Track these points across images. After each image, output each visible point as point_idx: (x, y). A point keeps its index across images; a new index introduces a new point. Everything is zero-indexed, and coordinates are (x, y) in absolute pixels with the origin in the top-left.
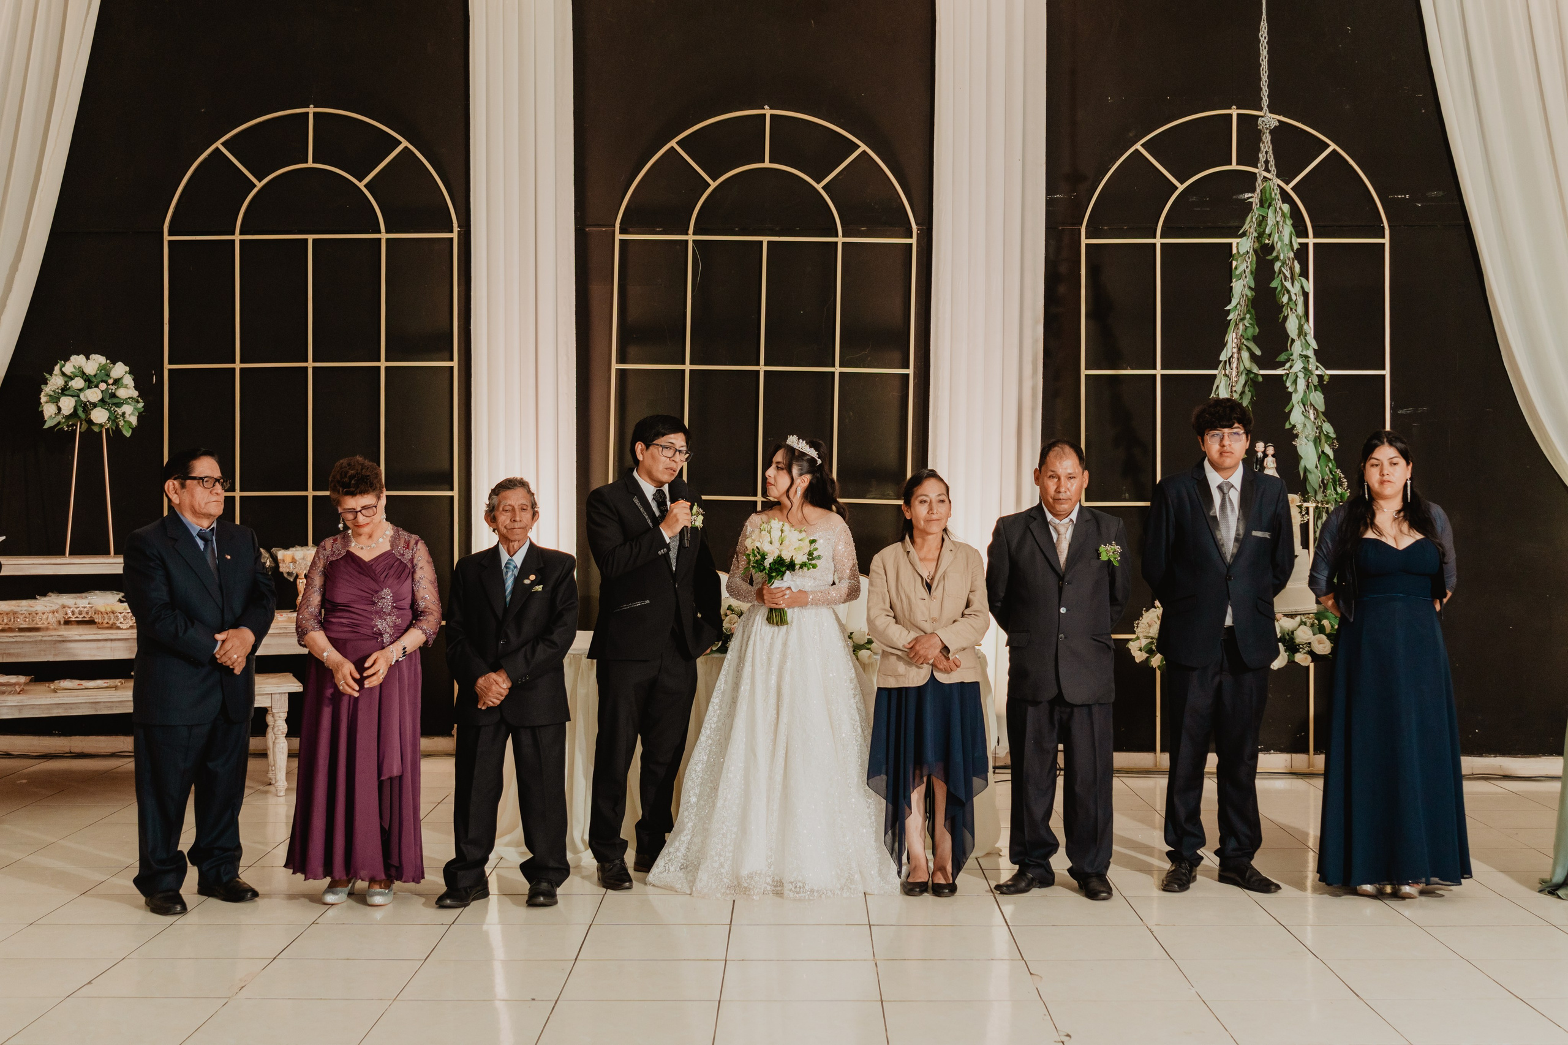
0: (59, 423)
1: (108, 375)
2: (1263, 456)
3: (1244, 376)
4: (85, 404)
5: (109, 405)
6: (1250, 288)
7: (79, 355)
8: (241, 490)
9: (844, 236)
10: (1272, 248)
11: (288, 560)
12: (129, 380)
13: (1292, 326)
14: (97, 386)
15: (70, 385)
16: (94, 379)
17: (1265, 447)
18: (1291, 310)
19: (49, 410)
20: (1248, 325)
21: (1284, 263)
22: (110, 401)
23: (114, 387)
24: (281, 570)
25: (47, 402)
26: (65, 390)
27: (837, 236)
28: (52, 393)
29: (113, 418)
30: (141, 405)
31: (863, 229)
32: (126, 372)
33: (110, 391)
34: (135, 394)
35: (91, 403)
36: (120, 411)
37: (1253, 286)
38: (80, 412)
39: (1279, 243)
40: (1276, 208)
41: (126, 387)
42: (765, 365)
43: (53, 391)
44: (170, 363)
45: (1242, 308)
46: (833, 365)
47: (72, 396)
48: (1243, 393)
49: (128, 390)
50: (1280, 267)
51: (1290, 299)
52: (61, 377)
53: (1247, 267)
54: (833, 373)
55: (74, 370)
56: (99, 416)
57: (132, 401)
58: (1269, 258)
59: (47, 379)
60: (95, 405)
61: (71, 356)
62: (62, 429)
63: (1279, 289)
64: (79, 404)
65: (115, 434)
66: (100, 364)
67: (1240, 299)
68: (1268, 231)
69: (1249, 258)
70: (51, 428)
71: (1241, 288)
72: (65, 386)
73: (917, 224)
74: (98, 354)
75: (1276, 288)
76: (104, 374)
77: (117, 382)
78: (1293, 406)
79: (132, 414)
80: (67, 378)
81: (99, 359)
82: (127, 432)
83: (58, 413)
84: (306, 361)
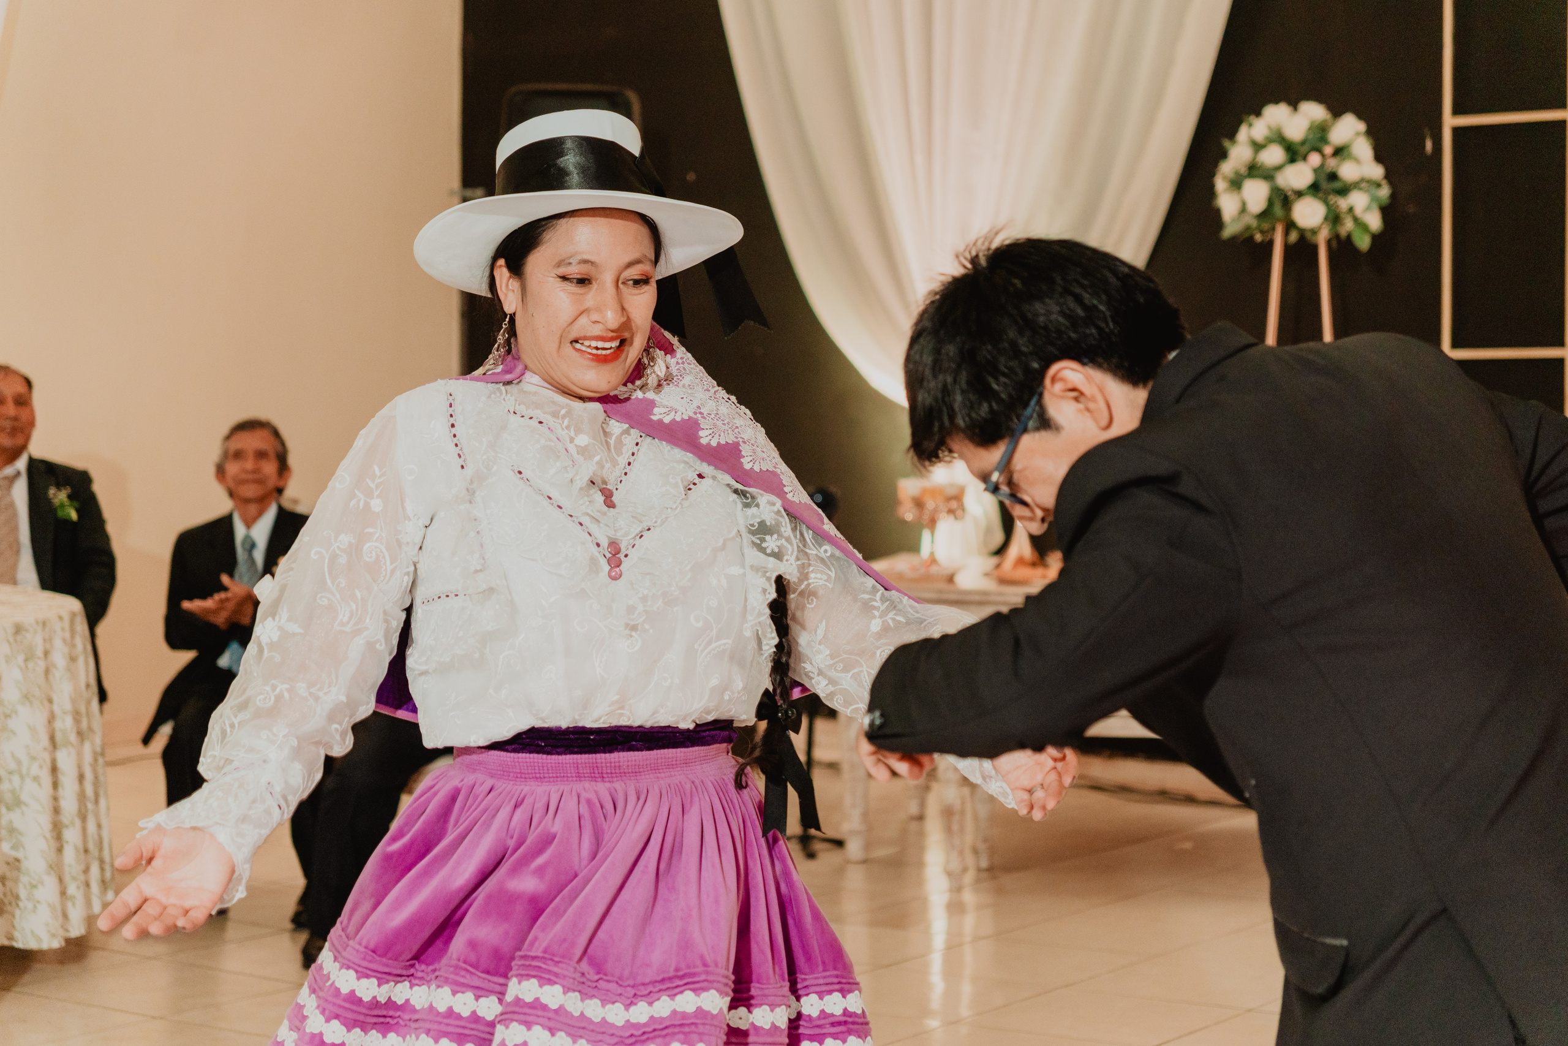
0: (1248, 228)
1: (1327, 140)
4: (1285, 194)
5: (1327, 192)
12: (1363, 149)
14: (1305, 161)
15: (1258, 157)
16: (1300, 148)
19: (1227, 204)
22: (1325, 185)
23: (1332, 163)
25: (1225, 193)
26: (1254, 170)
28: (1230, 175)
29: (1332, 216)
30: (1385, 192)
32: (1358, 134)
33: (1328, 168)
34: (1377, 171)
35: (1293, 190)
36: (1343, 203)
38: (1278, 211)
41: (1357, 161)
43: (1235, 171)
44: (1457, 111)
47: (1264, 178)
49: (1361, 165)
52: (1247, 147)
55: (1267, 133)
56: (1307, 213)
57: (1370, 185)
59: (1227, 150)
60: (1299, 194)
61: (1264, 107)
62: (1253, 235)
64: (1275, 193)
65: (1342, 247)
66: (1312, 121)
70: (1234, 239)
72: (1253, 161)
74: (1314, 102)
76: (1319, 135)
77: (1340, 152)
79: (1368, 209)
80: (1258, 147)
81: (1313, 111)
82: (1363, 243)
83: (1243, 209)
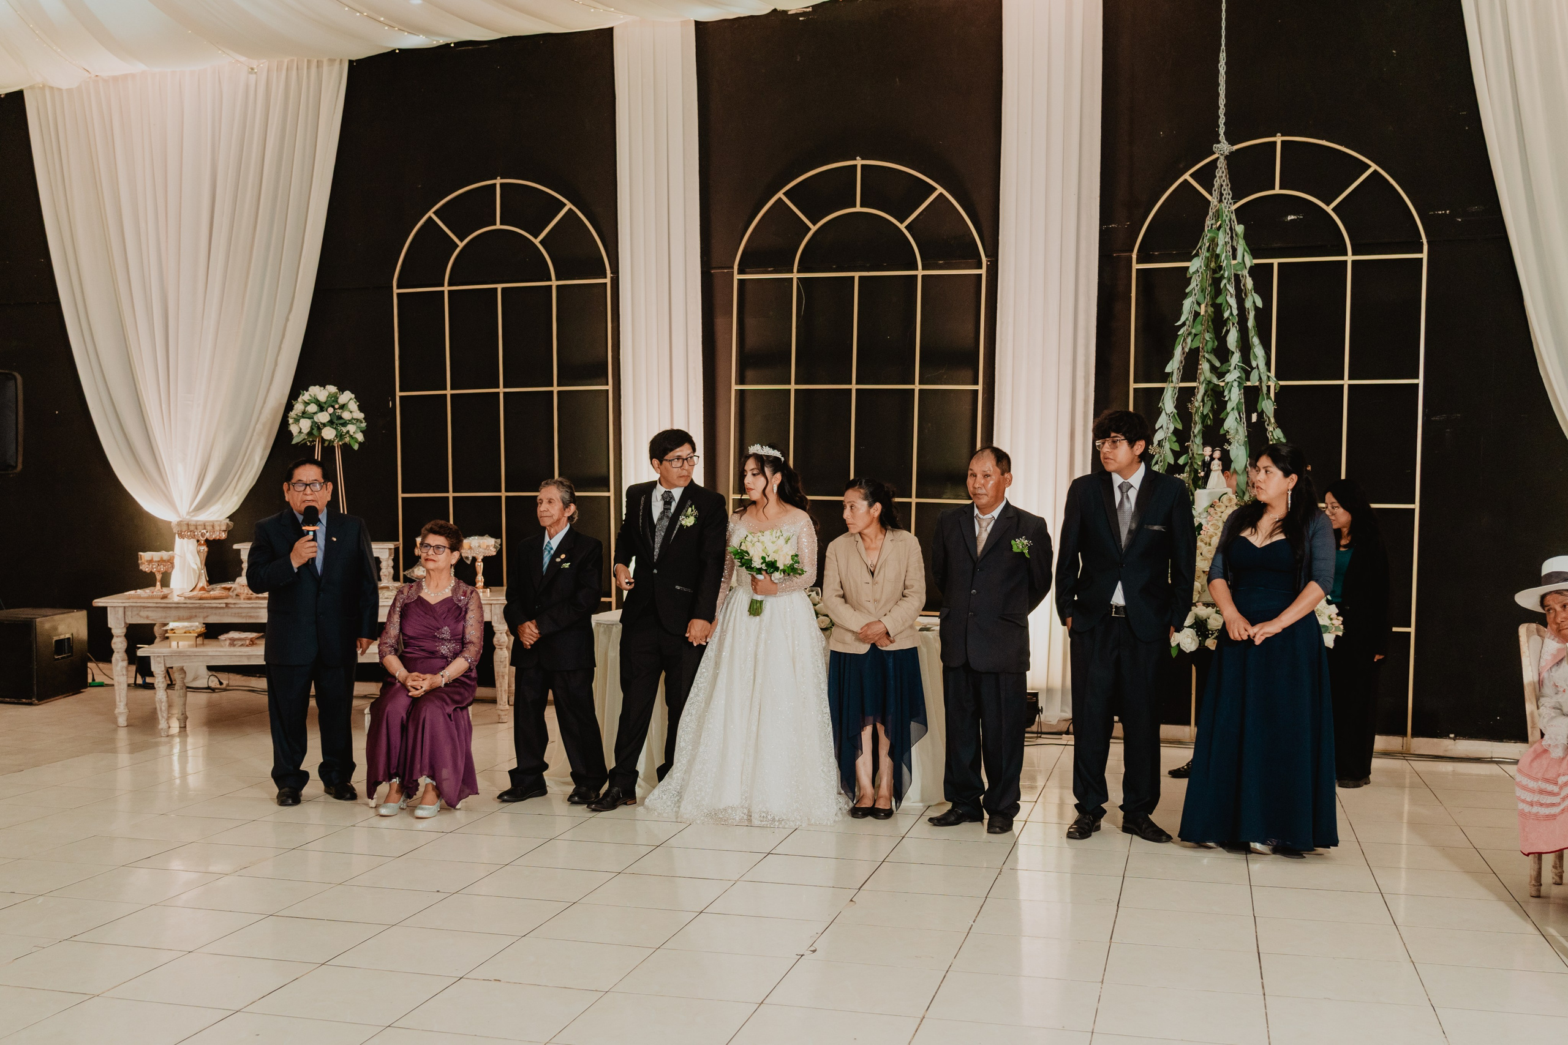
0: (304, 439)
1: (337, 402)
2: (1210, 459)
3: (1204, 385)
4: (319, 425)
5: (337, 424)
7: (315, 385)
8: (454, 492)
9: (923, 269)
10: (1220, 268)
12: (353, 406)
13: (1232, 338)
14: (327, 411)
15: (307, 409)
16: (324, 405)
17: (1213, 451)
18: (1233, 324)
19: (294, 429)
20: (1208, 339)
21: (1229, 280)
22: (336, 421)
23: (338, 411)
25: (293, 423)
26: (304, 415)
27: (917, 269)
28: (295, 416)
29: (339, 435)
30: (364, 425)
31: (941, 262)
32: (352, 399)
33: (337, 414)
34: (361, 416)
35: (321, 423)
36: (344, 430)
38: (315, 432)
39: (1225, 262)
40: (1226, 231)
41: (350, 411)
42: (857, 383)
43: (297, 415)
44: (402, 391)
46: (914, 384)
47: (309, 418)
48: (1203, 401)
49: (353, 411)
50: (1225, 284)
51: (1231, 314)
52: (302, 404)
53: (1197, 285)
54: (913, 390)
55: (310, 398)
56: (329, 434)
57: (357, 422)
58: (1217, 276)
59: (293, 406)
60: (324, 425)
61: (309, 387)
62: (306, 442)
63: (1223, 305)
64: (314, 424)
65: (346, 448)
66: (330, 394)
67: (1189, 315)
68: (1218, 252)
69: (1199, 276)
70: (298, 443)
71: (1190, 305)
72: (305, 410)
73: (986, 256)
74: (332, 385)
75: (1221, 304)
76: (333, 400)
77: (343, 407)
78: (1228, 413)
79: (357, 432)
80: (307, 404)
81: (332, 389)
82: (356, 447)
83: (300, 432)
84: (498, 387)
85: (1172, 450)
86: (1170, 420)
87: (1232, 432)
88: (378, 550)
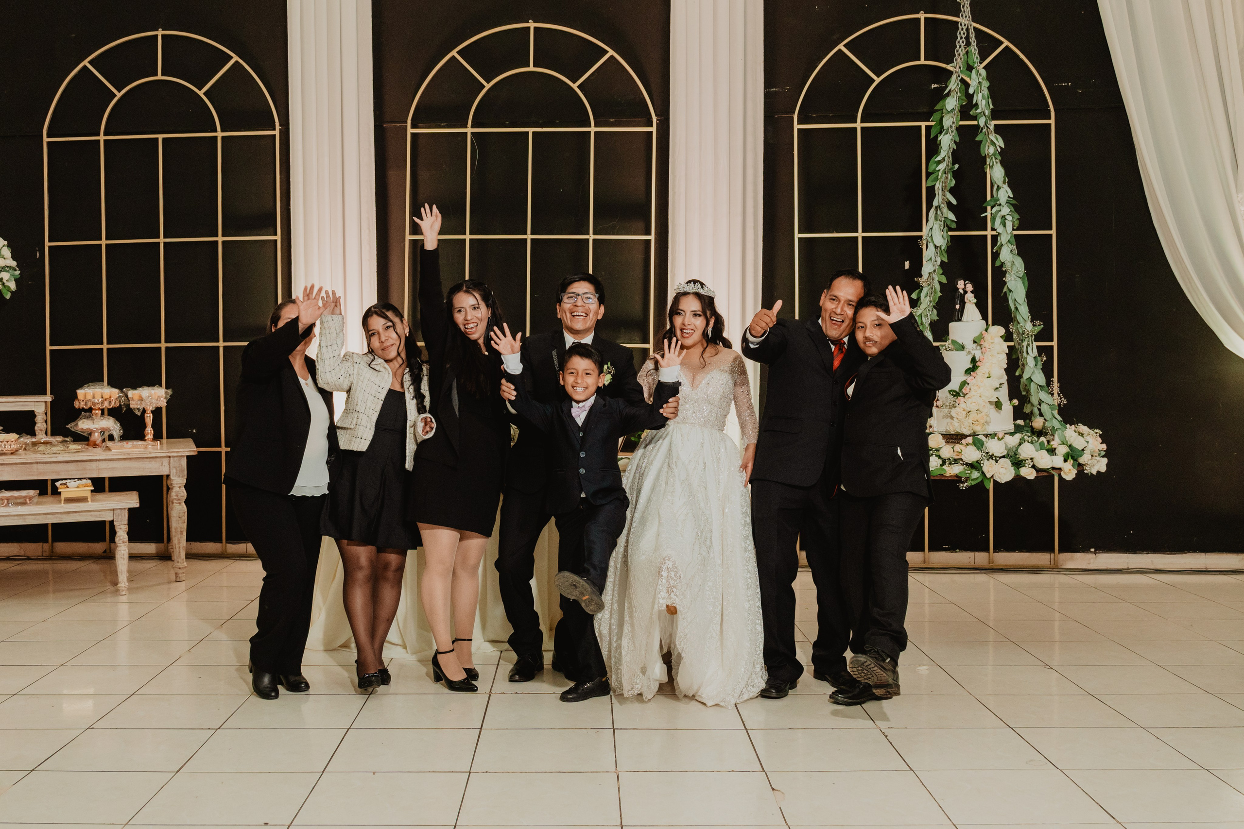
6: (955, 142)
8: (110, 343)
9: (595, 126)
11: (136, 398)
12: (7, 253)
17: (965, 285)
20: (949, 177)
24: (132, 406)
27: (590, 126)
30: (18, 273)
31: (612, 120)
32: (4, 246)
34: (13, 263)
37: (957, 140)
39: (983, 101)
42: (532, 234)
45: (949, 160)
46: (588, 234)
49: (6, 258)
53: (953, 123)
54: (587, 240)
57: (10, 269)
67: (948, 152)
68: (970, 92)
71: (947, 141)
73: (657, 114)
75: (981, 142)
79: (9, 280)
82: (6, 294)
84: (159, 237)
85: (940, 282)
86: (937, 253)
87: (1008, 265)
88: (33, 403)
